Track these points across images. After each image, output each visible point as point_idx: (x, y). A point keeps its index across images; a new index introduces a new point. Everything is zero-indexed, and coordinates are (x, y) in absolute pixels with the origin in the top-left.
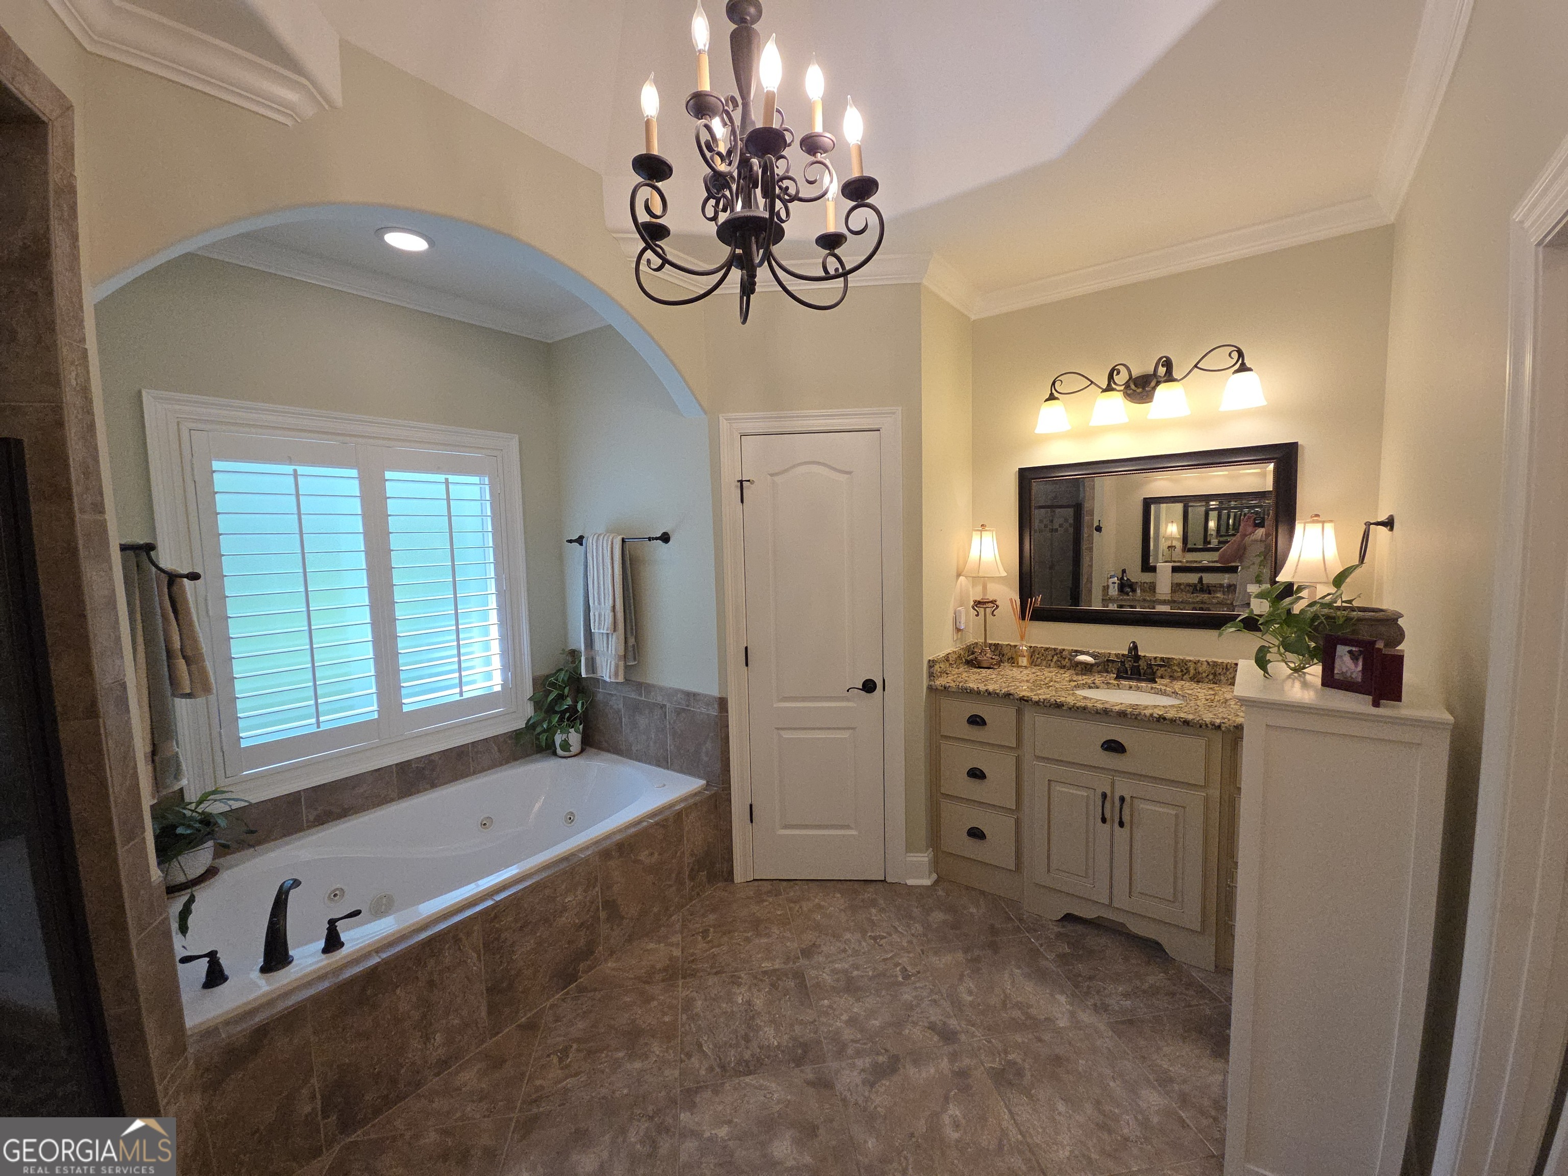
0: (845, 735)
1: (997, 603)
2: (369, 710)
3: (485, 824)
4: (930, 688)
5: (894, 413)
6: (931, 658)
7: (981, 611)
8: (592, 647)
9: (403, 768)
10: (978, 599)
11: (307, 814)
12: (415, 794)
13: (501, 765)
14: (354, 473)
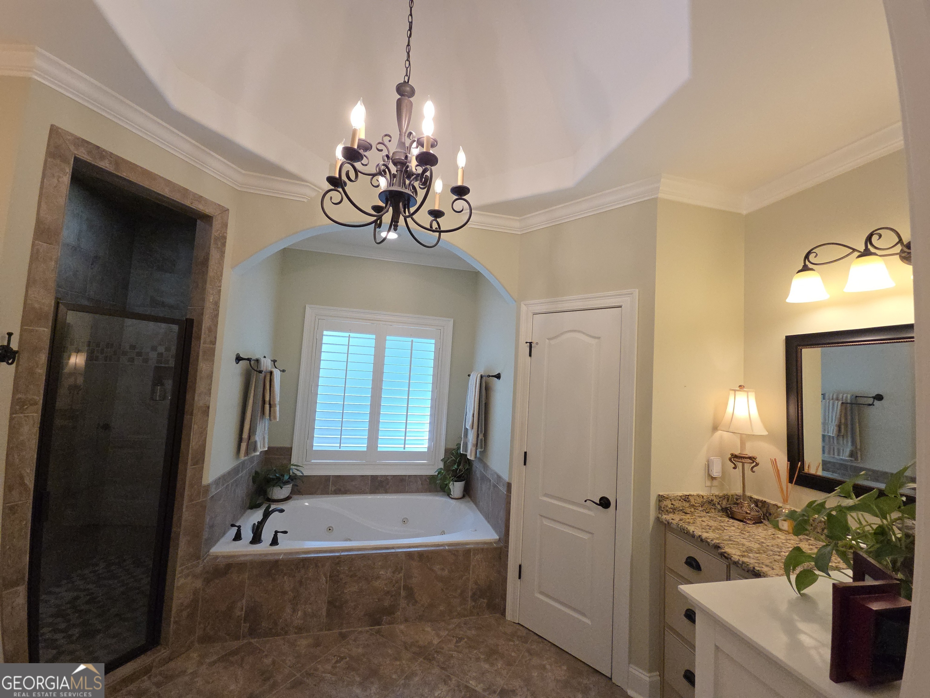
0: (585, 536)
1: (758, 460)
2: (363, 447)
3: (404, 521)
4: (658, 520)
5: (632, 294)
6: (661, 494)
7: (740, 465)
8: (467, 437)
9: (374, 478)
10: (737, 453)
11: (331, 488)
12: (377, 493)
13: (422, 492)
14: (374, 336)
